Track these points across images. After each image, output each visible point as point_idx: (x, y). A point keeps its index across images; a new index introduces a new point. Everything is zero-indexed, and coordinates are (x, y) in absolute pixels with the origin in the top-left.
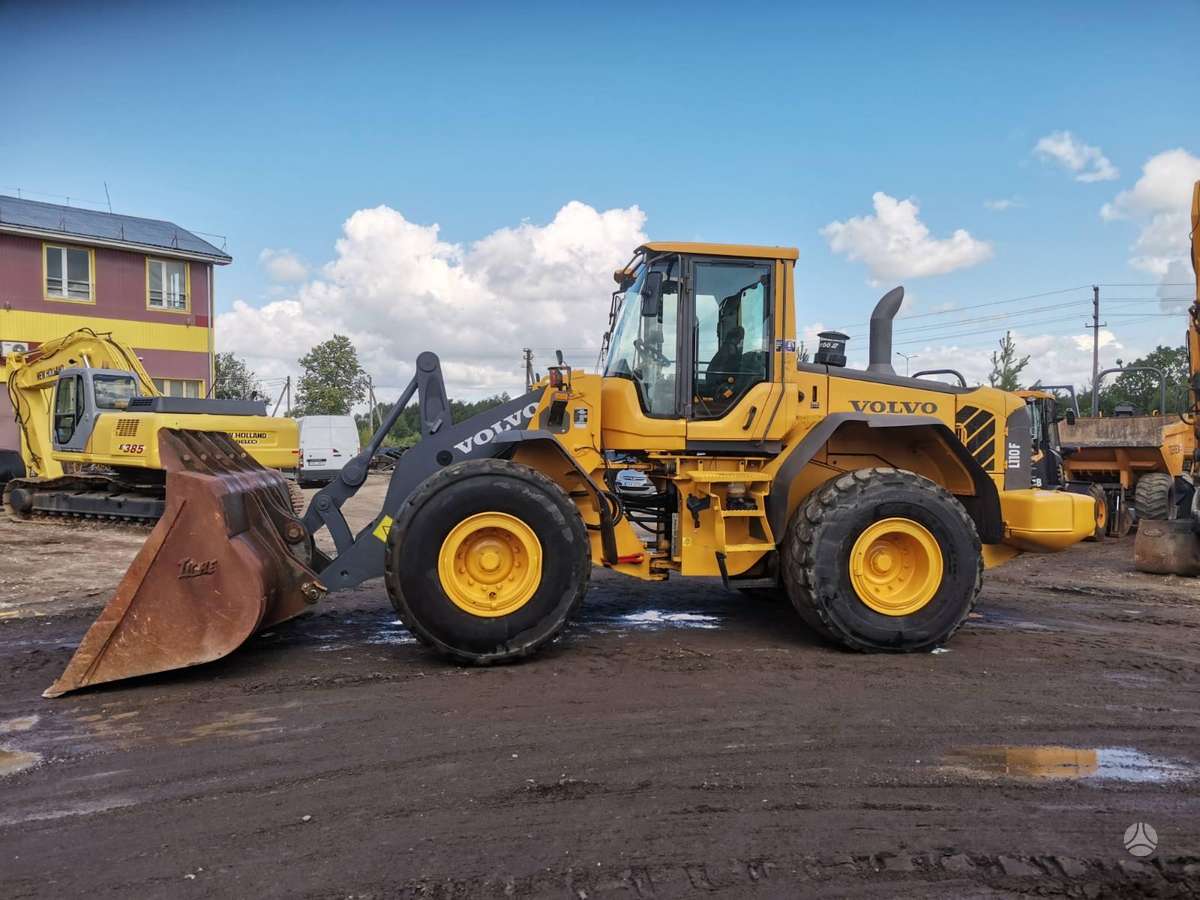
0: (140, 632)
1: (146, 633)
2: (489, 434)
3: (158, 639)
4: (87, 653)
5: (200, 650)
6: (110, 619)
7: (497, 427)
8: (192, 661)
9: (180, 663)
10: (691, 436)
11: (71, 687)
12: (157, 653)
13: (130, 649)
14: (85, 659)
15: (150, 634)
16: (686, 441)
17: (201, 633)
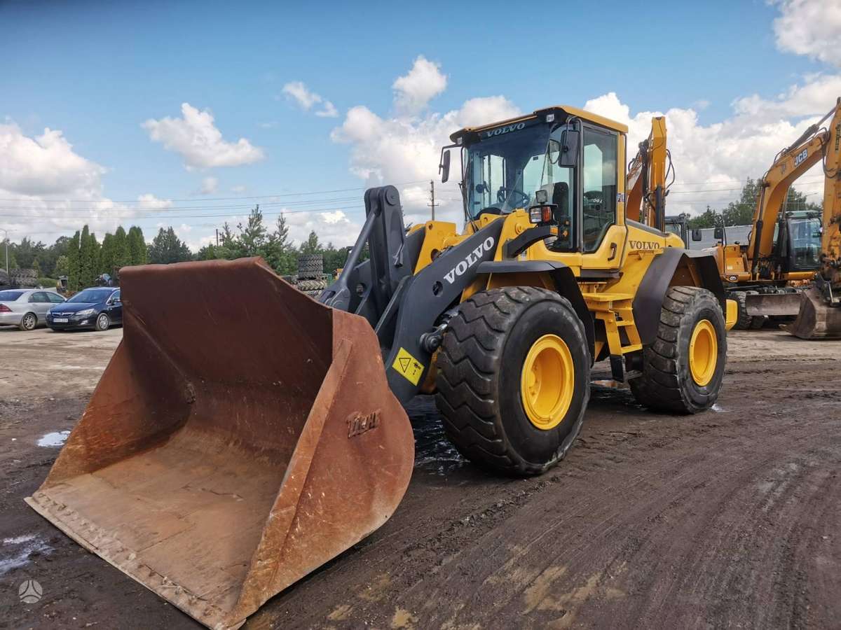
0: (316, 514)
1: (321, 513)
2: (464, 263)
3: (333, 515)
4: (267, 557)
5: (370, 517)
6: (288, 506)
7: (469, 258)
8: (365, 533)
9: (355, 538)
10: (585, 266)
11: (254, 609)
12: (332, 534)
13: (307, 538)
14: (265, 567)
15: (326, 512)
16: (581, 269)
17: (369, 500)
